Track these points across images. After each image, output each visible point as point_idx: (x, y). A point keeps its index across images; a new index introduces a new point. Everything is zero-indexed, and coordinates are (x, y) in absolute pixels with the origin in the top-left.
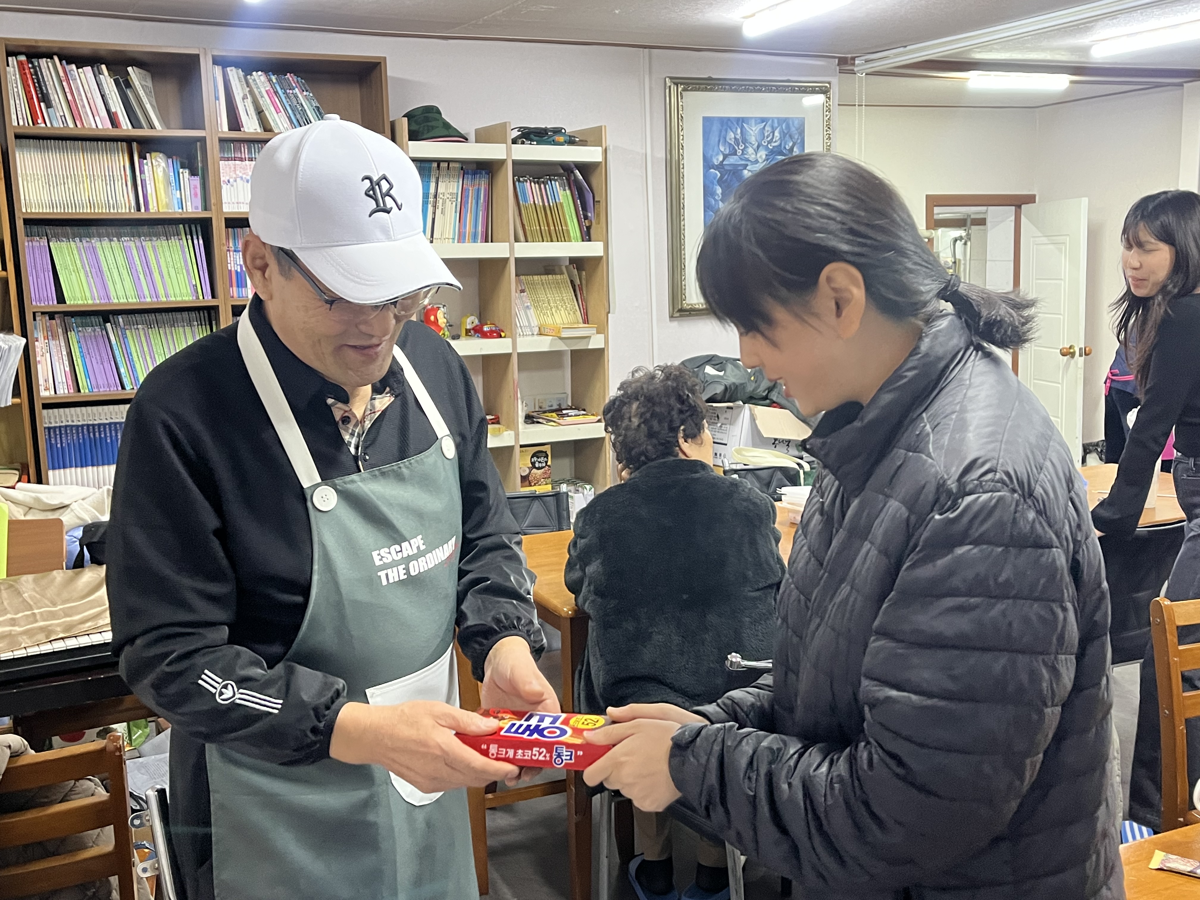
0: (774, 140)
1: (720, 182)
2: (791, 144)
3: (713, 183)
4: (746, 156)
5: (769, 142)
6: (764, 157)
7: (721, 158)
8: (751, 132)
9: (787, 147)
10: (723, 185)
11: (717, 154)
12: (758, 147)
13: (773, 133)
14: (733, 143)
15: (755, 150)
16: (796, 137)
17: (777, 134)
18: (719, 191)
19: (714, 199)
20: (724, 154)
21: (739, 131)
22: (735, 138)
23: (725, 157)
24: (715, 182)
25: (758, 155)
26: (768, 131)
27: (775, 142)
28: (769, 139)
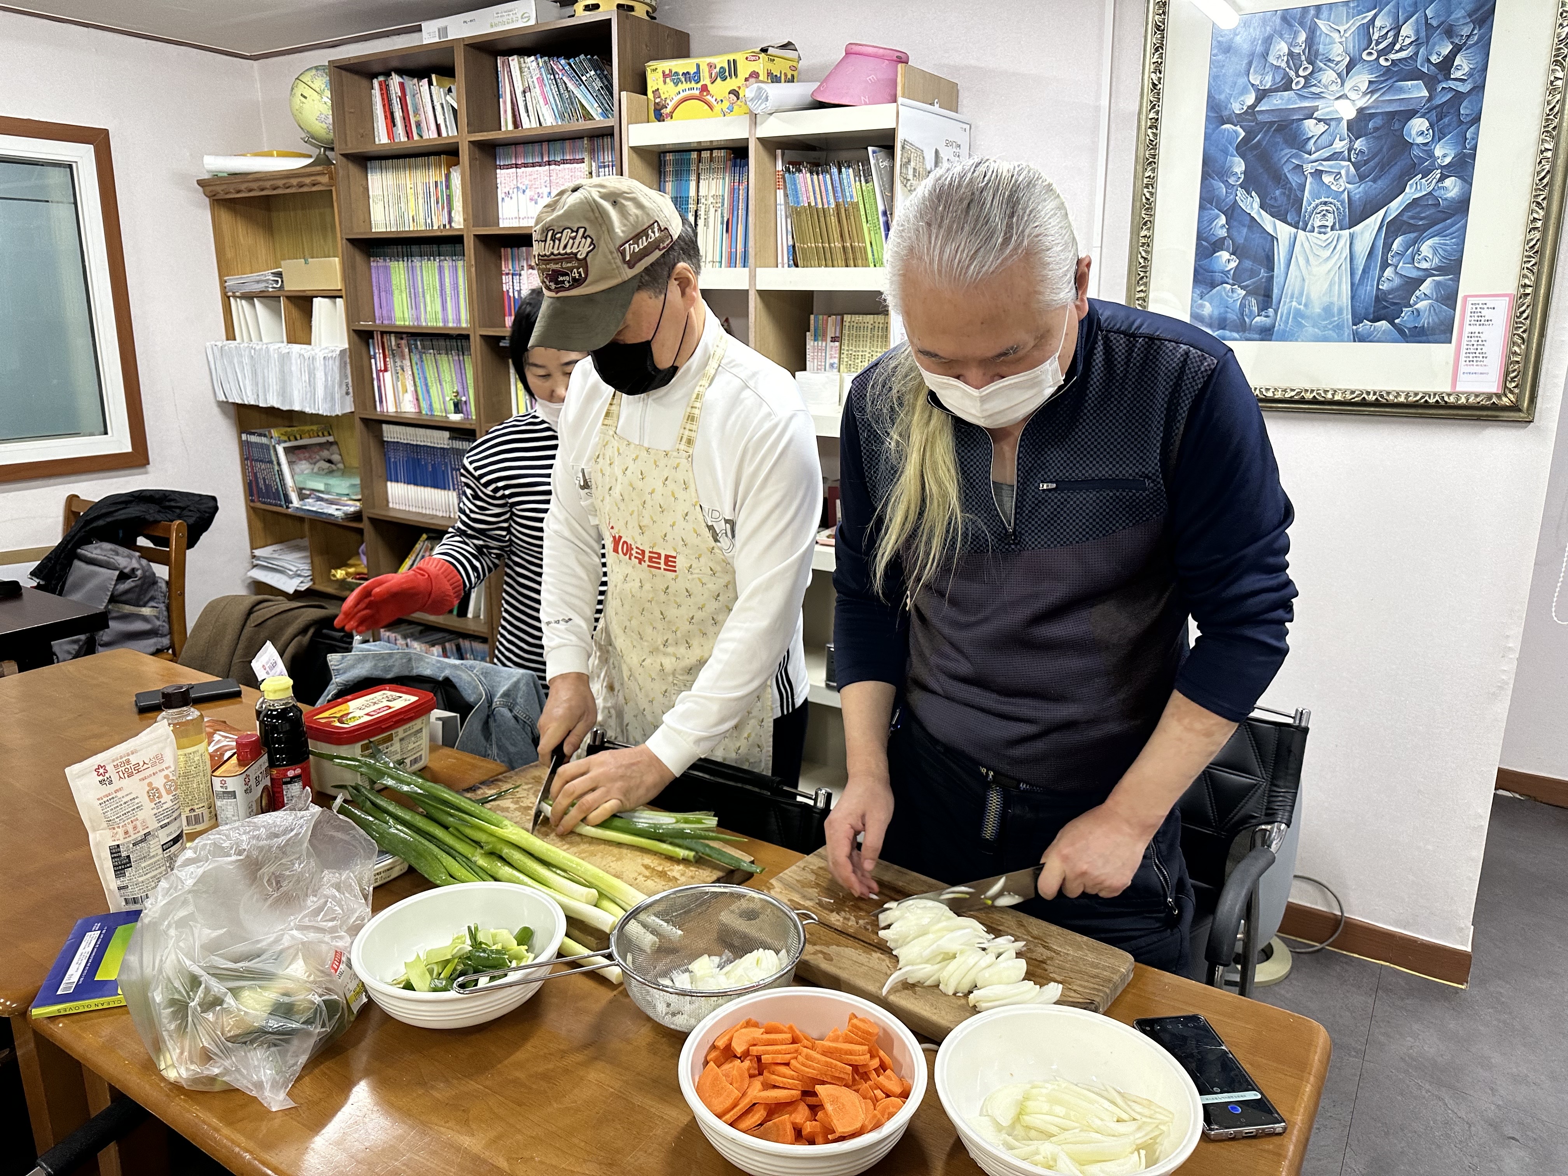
0: (1397, 47)
1: (1243, 148)
2: (1446, 49)
3: (1226, 152)
4: (1313, 89)
5: (1382, 53)
6: (1364, 86)
7: (1250, 99)
8: (1336, 35)
9: (1434, 59)
10: (1249, 156)
11: (1244, 91)
12: (1350, 67)
13: (1398, 29)
14: (1284, 65)
15: (1339, 75)
16: (1466, 31)
17: (1407, 30)
18: (1239, 166)
19: (1226, 183)
20: (1258, 90)
21: (1302, 37)
22: (1291, 54)
23: (1262, 95)
24: (1232, 150)
25: (1349, 84)
26: (1381, 28)
27: (1401, 50)
28: (1381, 46)
